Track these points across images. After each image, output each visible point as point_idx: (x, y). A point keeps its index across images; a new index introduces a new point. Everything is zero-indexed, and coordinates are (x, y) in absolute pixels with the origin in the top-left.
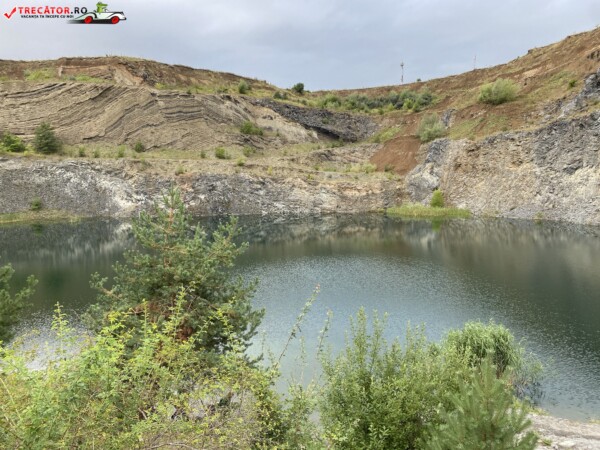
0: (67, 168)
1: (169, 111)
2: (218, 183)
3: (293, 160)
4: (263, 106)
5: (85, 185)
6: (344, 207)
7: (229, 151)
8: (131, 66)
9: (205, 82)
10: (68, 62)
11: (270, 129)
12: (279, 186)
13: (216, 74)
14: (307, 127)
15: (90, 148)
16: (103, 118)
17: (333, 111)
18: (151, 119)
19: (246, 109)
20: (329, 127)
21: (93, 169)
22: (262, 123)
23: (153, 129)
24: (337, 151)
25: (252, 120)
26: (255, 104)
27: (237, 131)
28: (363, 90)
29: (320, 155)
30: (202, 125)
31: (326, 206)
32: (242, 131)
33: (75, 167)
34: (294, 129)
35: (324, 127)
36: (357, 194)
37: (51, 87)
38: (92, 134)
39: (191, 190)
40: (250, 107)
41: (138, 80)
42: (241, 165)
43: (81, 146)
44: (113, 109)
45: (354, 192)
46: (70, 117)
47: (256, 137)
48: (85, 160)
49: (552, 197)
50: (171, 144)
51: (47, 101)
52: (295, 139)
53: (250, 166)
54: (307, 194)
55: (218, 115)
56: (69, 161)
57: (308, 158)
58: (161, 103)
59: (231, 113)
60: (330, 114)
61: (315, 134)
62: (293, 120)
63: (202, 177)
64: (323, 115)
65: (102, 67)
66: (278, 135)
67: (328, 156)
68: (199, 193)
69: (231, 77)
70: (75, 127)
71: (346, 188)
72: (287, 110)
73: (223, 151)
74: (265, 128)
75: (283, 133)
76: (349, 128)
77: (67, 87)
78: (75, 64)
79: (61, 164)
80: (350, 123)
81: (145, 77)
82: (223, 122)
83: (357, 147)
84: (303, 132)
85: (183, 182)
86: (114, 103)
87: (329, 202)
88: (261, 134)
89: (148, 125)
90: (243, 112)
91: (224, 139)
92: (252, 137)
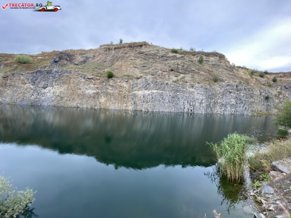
49: (38, 97)
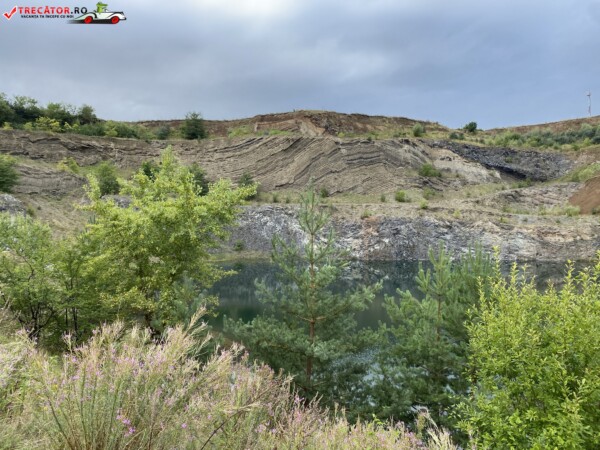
0: (264, 213)
1: (350, 158)
2: (403, 227)
3: (477, 202)
4: (441, 147)
5: (279, 228)
6: (546, 255)
7: (409, 193)
8: (314, 118)
9: (380, 127)
10: (262, 118)
11: (448, 170)
12: (468, 230)
13: (390, 119)
14: (488, 167)
15: (283, 195)
16: (293, 166)
17: (517, 149)
18: (334, 166)
19: (423, 152)
20: (514, 167)
21: (286, 213)
22: (440, 165)
23: (336, 175)
24: (525, 191)
25: (429, 162)
26: (433, 146)
27: (415, 174)
28: (546, 126)
29: (506, 196)
30: (382, 170)
31: (524, 252)
32: (420, 174)
33: (271, 212)
34: (474, 169)
35: (508, 166)
36: (562, 240)
37: (251, 142)
38: (284, 182)
39: (376, 234)
40: (428, 150)
41: (320, 131)
42: (425, 208)
43: (274, 193)
44: (301, 159)
45: (557, 238)
46: (265, 167)
47: (434, 179)
48: (279, 206)
50: (352, 189)
51: (247, 154)
52: (476, 180)
53: (435, 210)
54: (500, 239)
55: (396, 159)
56: (266, 206)
57: (494, 199)
58: (344, 151)
59: (409, 156)
60: (514, 152)
61: (497, 174)
62: (473, 160)
63: (387, 221)
64: (506, 154)
65: (290, 122)
66: (458, 176)
67: (516, 198)
68: (383, 237)
69: (404, 121)
70: (269, 176)
71: (547, 233)
72: (466, 150)
73: (403, 195)
74: (443, 170)
75: (462, 173)
76: (537, 166)
77: (264, 141)
78: (268, 120)
79: (259, 209)
80: (538, 161)
81: (326, 128)
82: (401, 165)
83: (551, 187)
84: (484, 172)
85: (368, 226)
86: (302, 153)
87: (527, 248)
88: (440, 176)
89: (331, 172)
90: (421, 155)
91: (402, 182)
92: (431, 180)
